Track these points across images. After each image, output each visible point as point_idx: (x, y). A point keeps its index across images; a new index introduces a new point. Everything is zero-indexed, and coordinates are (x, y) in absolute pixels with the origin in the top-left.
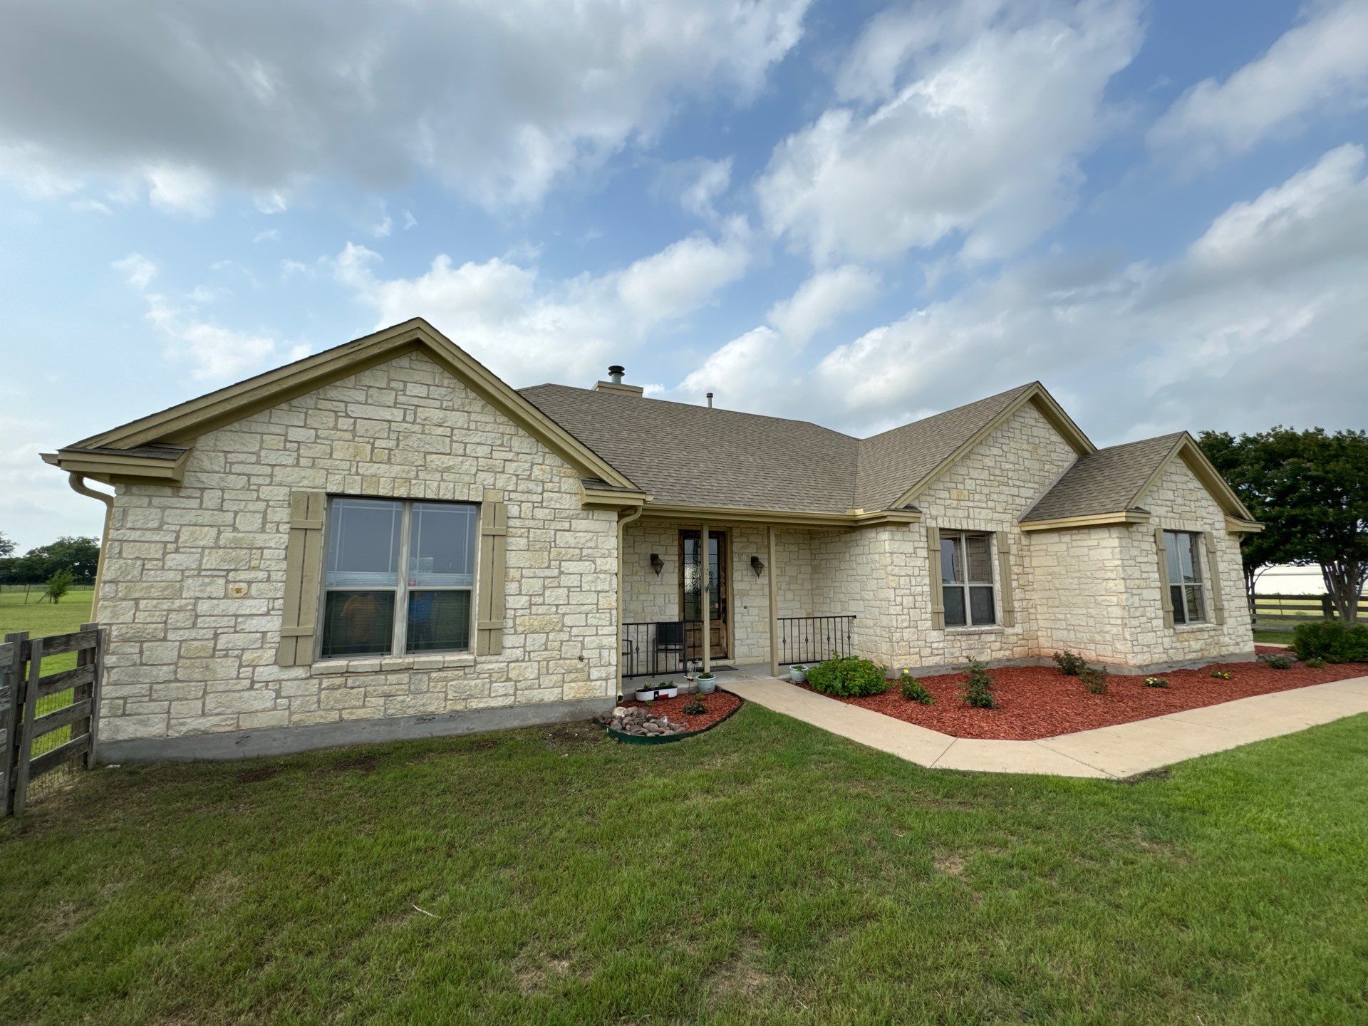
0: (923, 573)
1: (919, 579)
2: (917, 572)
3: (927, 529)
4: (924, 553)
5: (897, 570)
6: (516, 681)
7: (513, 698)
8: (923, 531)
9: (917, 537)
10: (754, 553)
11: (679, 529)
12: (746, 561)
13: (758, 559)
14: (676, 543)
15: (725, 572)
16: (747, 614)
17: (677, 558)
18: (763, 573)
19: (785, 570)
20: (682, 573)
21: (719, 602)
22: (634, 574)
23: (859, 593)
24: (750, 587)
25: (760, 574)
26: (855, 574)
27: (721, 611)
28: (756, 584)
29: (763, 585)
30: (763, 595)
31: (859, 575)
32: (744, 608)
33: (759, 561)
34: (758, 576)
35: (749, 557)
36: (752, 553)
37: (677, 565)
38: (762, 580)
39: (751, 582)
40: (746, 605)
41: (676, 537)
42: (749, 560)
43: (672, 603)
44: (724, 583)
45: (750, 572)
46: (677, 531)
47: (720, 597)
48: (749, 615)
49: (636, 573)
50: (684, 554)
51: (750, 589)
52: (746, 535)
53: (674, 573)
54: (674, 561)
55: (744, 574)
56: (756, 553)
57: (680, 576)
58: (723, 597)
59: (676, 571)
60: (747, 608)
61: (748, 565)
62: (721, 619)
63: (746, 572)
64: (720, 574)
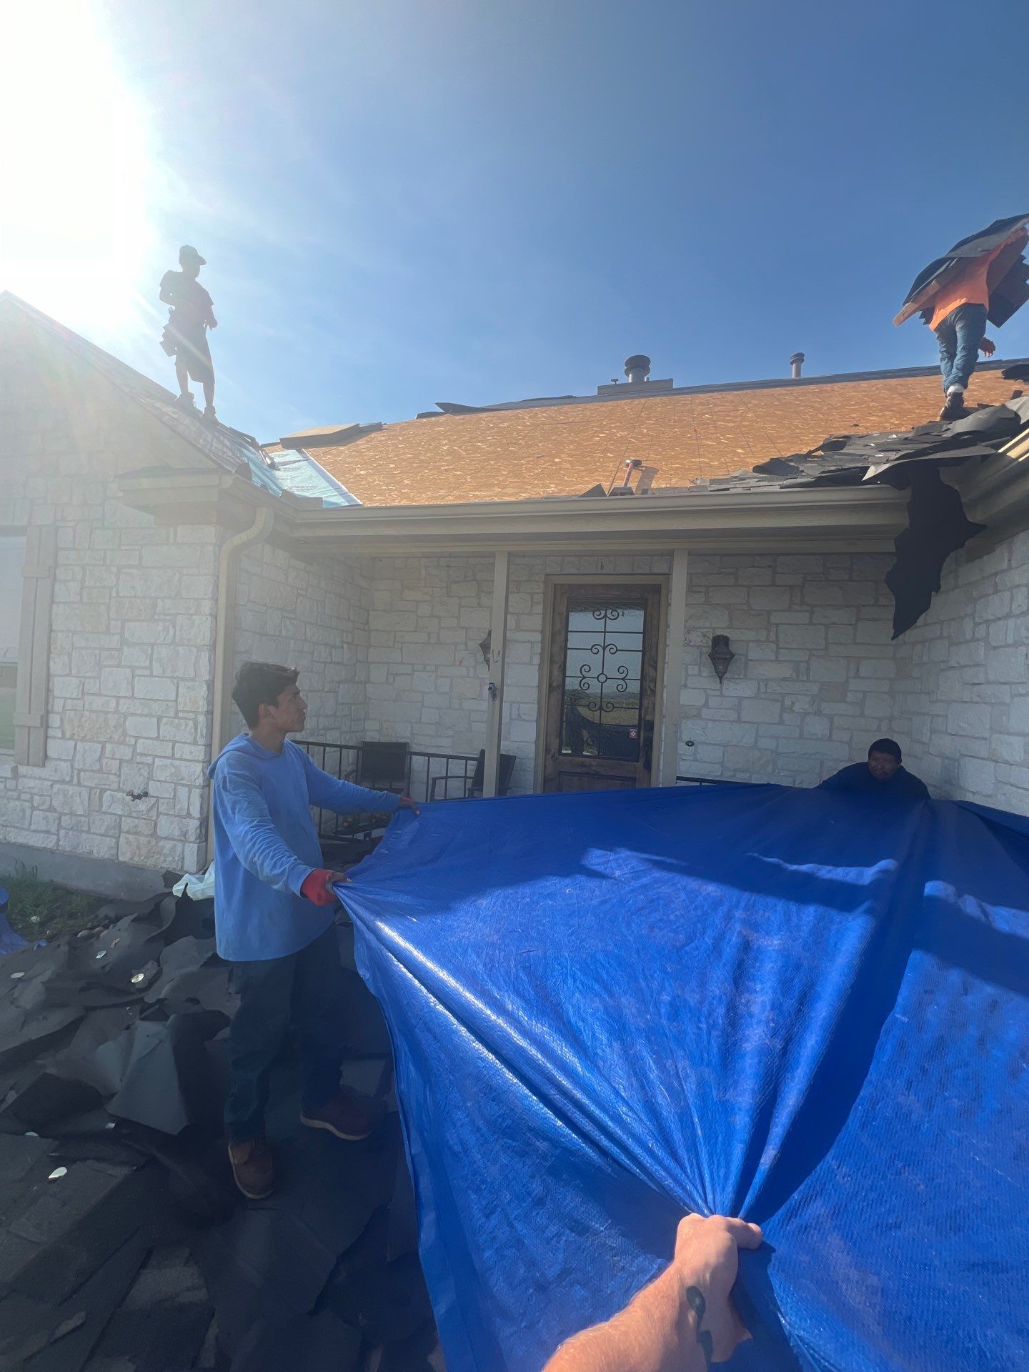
6: (61, 814)
7: (56, 838)
10: (722, 628)
11: (555, 585)
12: (698, 647)
13: (730, 643)
14: (539, 609)
15: (655, 669)
16: (692, 758)
17: (538, 637)
18: (745, 675)
19: (808, 669)
20: (560, 666)
21: (638, 727)
22: (457, 663)
23: (984, 739)
24: (704, 701)
25: (727, 675)
26: (982, 681)
27: (641, 744)
28: (722, 695)
29: (741, 699)
30: (739, 721)
31: (989, 683)
32: (687, 744)
33: (734, 648)
34: (721, 678)
35: (705, 636)
36: (714, 629)
37: (539, 650)
38: (737, 688)
39: (709, 692)
40: (692, 739)
41: (540, 598)
42: (705, 645)
43: (524, 720)
44: (651, 689)
45: (708, 670)
46: (542, 585)
47: (642, 716)
48: (695, 760)
49: (461, 662)
50: (567, 632)
51: (706, 705)
52: (703, 589)
53: (531, 664)
54: (532, 643)
55: (690, 672)
56: (727, 628)
57: (556, 673)
58: (648, 718)
59: (537, 660)
60: (693, 744)
61: (701, 654)
62: (640, 760)
63: (696, 668)
64: (645, 672)
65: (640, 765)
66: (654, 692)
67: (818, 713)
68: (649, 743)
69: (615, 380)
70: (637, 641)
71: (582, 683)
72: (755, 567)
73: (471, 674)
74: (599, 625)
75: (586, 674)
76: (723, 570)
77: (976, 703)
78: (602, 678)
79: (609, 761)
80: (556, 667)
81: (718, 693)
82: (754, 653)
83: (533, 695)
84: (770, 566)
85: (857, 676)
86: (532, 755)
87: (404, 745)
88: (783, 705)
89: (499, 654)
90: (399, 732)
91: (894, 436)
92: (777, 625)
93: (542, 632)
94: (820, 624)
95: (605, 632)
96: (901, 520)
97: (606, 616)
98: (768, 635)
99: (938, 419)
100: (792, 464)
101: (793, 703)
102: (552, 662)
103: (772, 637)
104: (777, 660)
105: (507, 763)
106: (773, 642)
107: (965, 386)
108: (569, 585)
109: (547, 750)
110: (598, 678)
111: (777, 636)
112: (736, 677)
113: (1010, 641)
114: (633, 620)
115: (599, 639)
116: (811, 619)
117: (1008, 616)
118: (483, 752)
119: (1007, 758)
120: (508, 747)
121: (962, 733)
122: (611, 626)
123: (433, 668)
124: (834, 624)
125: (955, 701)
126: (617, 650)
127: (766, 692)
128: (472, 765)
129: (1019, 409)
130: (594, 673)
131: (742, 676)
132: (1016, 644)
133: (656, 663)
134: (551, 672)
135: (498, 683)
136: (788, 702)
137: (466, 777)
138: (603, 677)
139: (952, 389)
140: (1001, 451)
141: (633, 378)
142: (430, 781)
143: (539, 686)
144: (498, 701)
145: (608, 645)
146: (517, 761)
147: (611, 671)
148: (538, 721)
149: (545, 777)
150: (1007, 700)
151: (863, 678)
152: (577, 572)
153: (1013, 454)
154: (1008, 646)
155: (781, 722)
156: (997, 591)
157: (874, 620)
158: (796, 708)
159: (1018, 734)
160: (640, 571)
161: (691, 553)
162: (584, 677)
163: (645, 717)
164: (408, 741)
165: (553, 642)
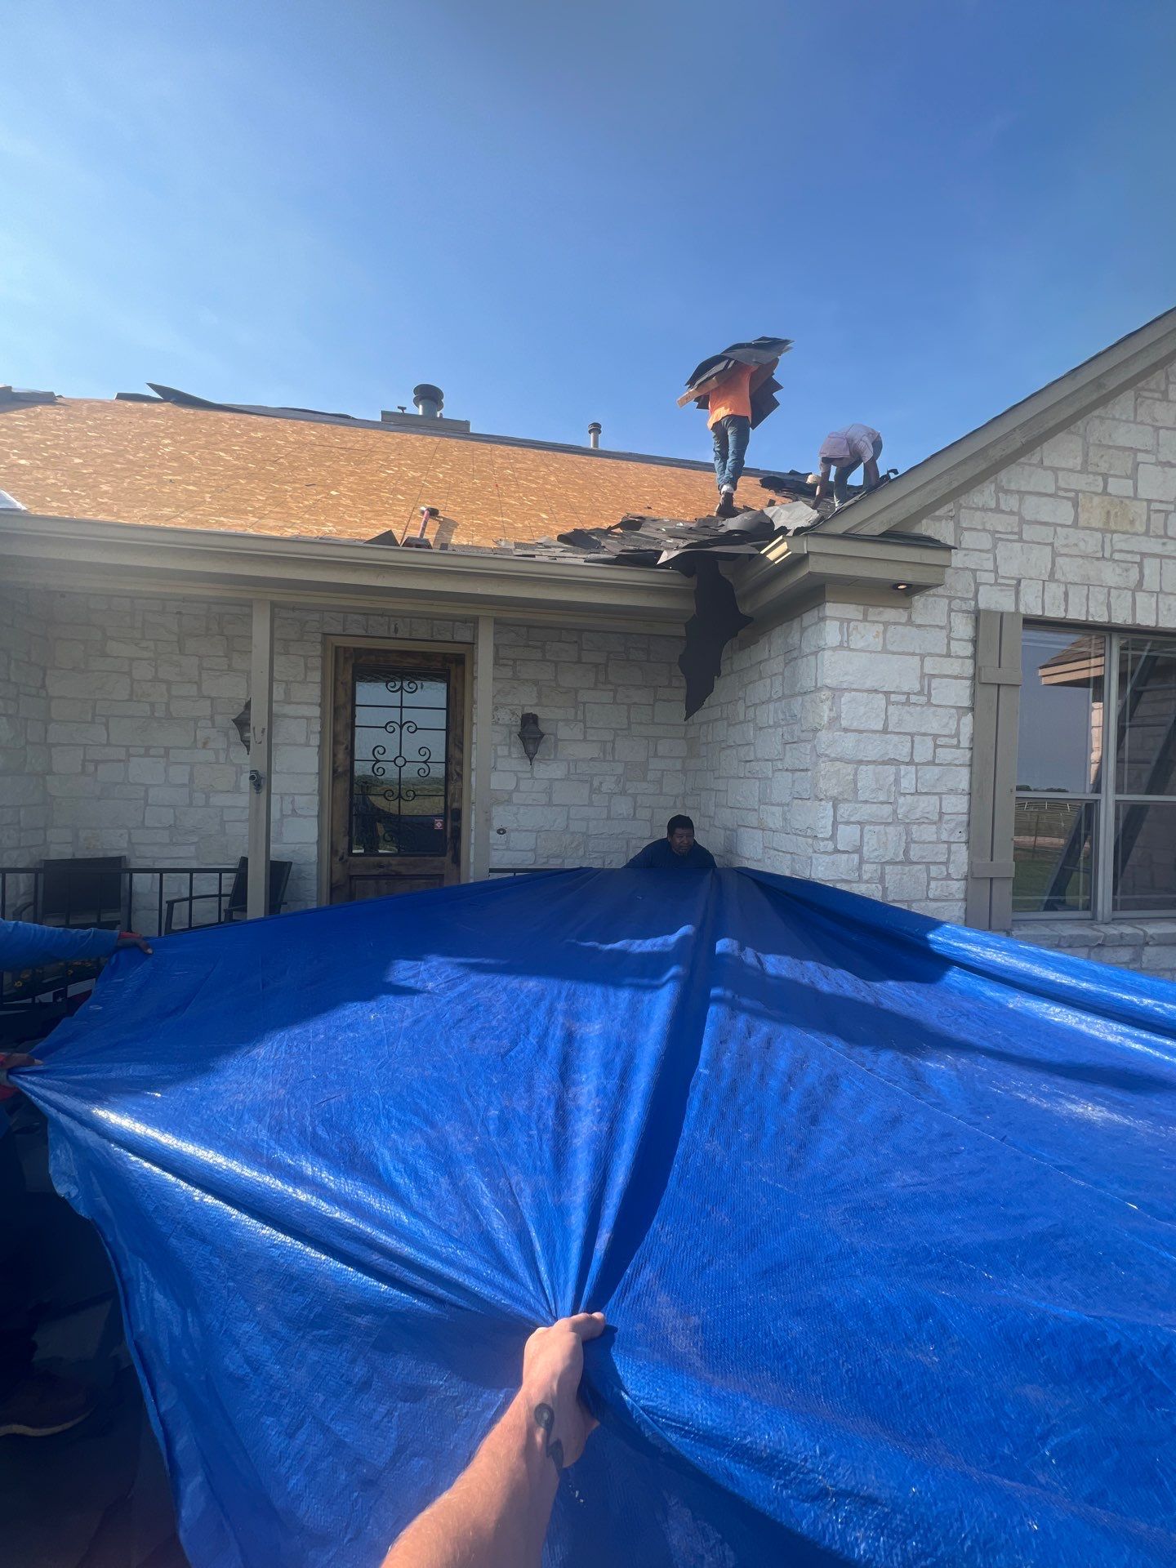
0: (944, 755)
1: (931, 773)
2: (923, 751)
3: (977, 616)
4: (958, 693)
5: (848, 744)
8: (963, 628)
9: (935, 641)
10: (531, 706)
11: (337, 648)
12: (507, 725)
13: (539, 722)
14: (317, 676)
15: (462, 751)
16: (504, 847)
17: (316, 711)
18: (555, 755)
19: (613, 748)
20: (346, 748)
21: (444, 816)
22: (200, 745)
23: (756, 810)
24: (515, 785)
25: (537, 756)
26: (752, 758)
27: (449, 836)
28: (532, 777)
29: (552, 781)
30: (550, 804)
31: (758, 760)
32: (498, 832)
33: (542, 727)
34: (531, 760)
35: (513, 714)
36: (523, 706)
37: (318, 728)
38: (549, 770)
39: (520, 775)
40: (504, 826)
41: (317, 662)
42: (514, 723)
43: (300, 816)
44: (458, 774)
45: (517, 750)
46: (319, 647)
47: (449, 804)
48: (508, 849)
49: (205, 744)
50: (354, 706)
51: (517, 789)
52: (511, 663)
53: (307, 745)
54: (308, 718)
55: (499, 753)
56: (537, 705)
57: (341, 756)
58: (455, 805)
59: (315, 740)
60: (504, 832)
61: (510, 733)
62: (448, 854)
63: (506, 749)
64: (450, 754)
65: (447, 859)
66: (460, 776)
67: (623, 793)
68: (457, 834)
69: (403, 409)
70: (440, 719)
71: (376, 767)
72: (563, 642)
73: (222, 759)
74: (395, 699)
75: (379, 757)
76: (530, 643)
77: (748, 778)
78: (400, 762)
79: (412, 858)
80: (341, 750)
81: (529, 775)
82: (564, 732)
83: (312, 784)
84: (576, 642)
85: (656, 755)
86: (314, 858)
87: (117, 862)
88: (591, 785)
89: (263, 732)
90: (110, 843)
91: (681, 524)
92: (584, 703)
93: (320, 705)
94: (623, 704)
95: (401, 707)
96: (688, 606)
97: (401, 688)
98: (576, 713)
99: (715, 514)
100: (594, 538)
101: (601, 783)
102: (336, 742)
103: (580, 717)
104: (585, 740)
105: (279, 872)
106: (580, 721)
107: (735, 489)
108: (355, 649)
109: (333, 851)
110: (394, 761)
111: (585, 716)
112: (547, 757)
113: (771, 723)
114: (434, 693)
115: (394, 715)
116: (615, 697)
117: (769, 701)
118: (244, 862)
119: (771, 826)
120: (279, 852)
121: (738, 805)
122: (409, 699)
123: (162, 751)
124: (635, 703)
125: (733, 777)
126: (417, 729)
127: (576, 774)
128: (229, 880)
129: (773, 516)
130: (391, 755)
131: (552, 757)
132: (776, 725)
133: (462, 744)
134: (335, 755)
135: (263, 771)
136: (596, 784)
137: (220, 896)
138: (400, 760)
139: (725, 488)
140: (762, 552)
141: (424, 410)
142: (165, 906)
143: (320, 773)
144: (264, 793)
145: (406, 723)
146: (294, 867)
147: (410, 753)
148: (319, 816)
149: (332, 884)
150: (770, 776)
151: (662, 757)
152: (363, 632)
153: (771, 556)
154: (770, 727)
155: (590, 804)
156: (761, 678)
157: (669, 701)
158: (604, 788)
159: (778, 805)
160: (440, 638)
161: (497, 622)
162: (378, 761)
163: (451, 805)
164: (124, 853)
165: (336, 718)
